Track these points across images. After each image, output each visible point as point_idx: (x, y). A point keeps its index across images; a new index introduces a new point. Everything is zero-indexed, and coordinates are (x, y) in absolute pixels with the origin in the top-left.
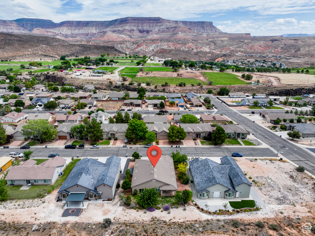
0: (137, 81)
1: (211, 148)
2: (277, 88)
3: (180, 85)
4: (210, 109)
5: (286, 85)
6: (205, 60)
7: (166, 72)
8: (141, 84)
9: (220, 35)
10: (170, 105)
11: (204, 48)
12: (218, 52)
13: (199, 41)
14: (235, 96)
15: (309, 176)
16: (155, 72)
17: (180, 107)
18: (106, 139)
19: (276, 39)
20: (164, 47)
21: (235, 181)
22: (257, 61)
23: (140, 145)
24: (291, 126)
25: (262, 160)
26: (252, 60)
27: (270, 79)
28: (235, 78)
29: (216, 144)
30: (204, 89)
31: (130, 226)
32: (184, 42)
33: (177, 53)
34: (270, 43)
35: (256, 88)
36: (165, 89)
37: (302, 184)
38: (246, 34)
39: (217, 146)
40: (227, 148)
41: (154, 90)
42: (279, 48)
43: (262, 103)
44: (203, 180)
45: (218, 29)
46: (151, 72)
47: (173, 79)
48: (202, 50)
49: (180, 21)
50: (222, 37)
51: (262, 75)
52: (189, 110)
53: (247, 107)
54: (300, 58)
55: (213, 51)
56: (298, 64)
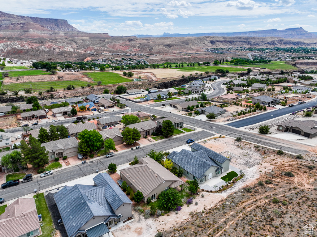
0: (9, 89)
1: (166, 141)
2: (158, 82)
3: (69, 89)
4: (123, 108)
5: (162, 78)
6: (72, 60)
7: (43, 76)
8: (18, 93)
9: (79, 34)
10: (80, 111)
11: (67, 47)
12: (83, 52)
13: (58, 40)
14: (133, 93)
15: (247, 143)
16: (28, 77)
17: (92, 111)
18: (51, 161)
19: (132, 39)
20: (17, 47)
21: (218, 160)
22: (123, 59)
23: (98, 156)
24: (202, 111)
25: (209, 140)
26: (119, 59)
27: (147, 75)
28: (118, 76)
29: (166, 137)
30: (96, 90)
31: (181, 230)
32: (42, 41)
33: (36, 53)
34: (128, 43)
35: (142, 84)
36: (53, 95)
37: (248, 150)
38: (104, 34)
39: (169, 139)
40: (177, 138)
41: (39, 97)
42: (136, 47)
43: (163, 95)
44: (195, 168)
45: (75, 28)
46: (21, 77)
47: (55, 83)
48: (66, 49)
49: (28, 17)
50: (81, 37)
51: (139, 72)
52: (105, 113)
53: (152, 101)
54: (157, 55)
55: (78, 51)
56: (157, 60)
